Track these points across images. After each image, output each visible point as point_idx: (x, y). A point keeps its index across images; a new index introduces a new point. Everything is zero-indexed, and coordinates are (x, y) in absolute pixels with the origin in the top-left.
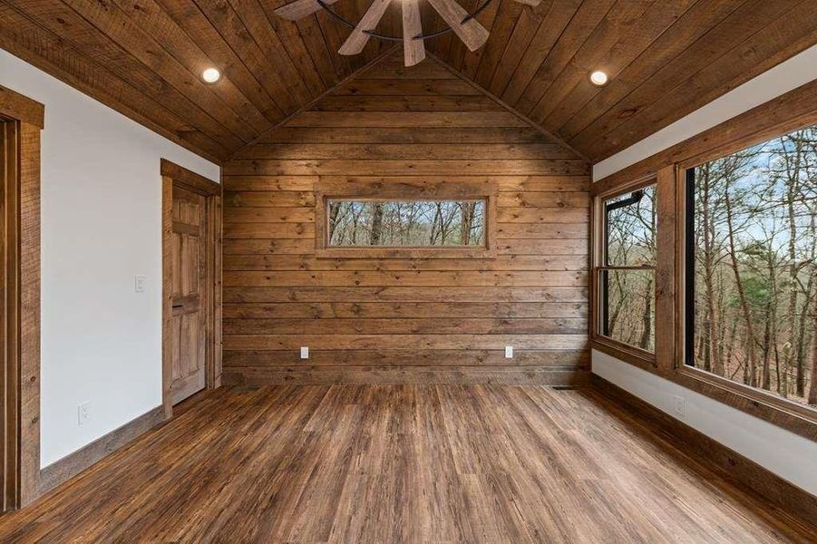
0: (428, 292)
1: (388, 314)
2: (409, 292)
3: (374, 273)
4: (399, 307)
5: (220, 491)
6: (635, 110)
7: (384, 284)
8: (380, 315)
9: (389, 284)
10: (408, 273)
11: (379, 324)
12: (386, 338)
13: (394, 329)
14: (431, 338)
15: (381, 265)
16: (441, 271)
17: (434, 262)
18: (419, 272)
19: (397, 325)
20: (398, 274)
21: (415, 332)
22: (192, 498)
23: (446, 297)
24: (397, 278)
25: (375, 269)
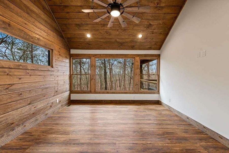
0: (34, 85)
1: (14, 99)
2: (26, 85)
3: (6, 76)
4: (21, 94)
5: (150, 144)
6: (89, 44)
7: (12, 83)
8: (9, 101)
9: (15, 83)
10: (26, 76)
11: (9, 106)
12: (14, 112)
13: (19, 106)
14: (35, 104)
15: (10, 72)
16: (39, 75)
17: (36, 71)
18: (30, 75)
19: (20, 103)
20: (20, 77)
21: (29, 104)
22: (157, 149)
23: (41, 86)
24: (20, 79)
25: (6, 74)
